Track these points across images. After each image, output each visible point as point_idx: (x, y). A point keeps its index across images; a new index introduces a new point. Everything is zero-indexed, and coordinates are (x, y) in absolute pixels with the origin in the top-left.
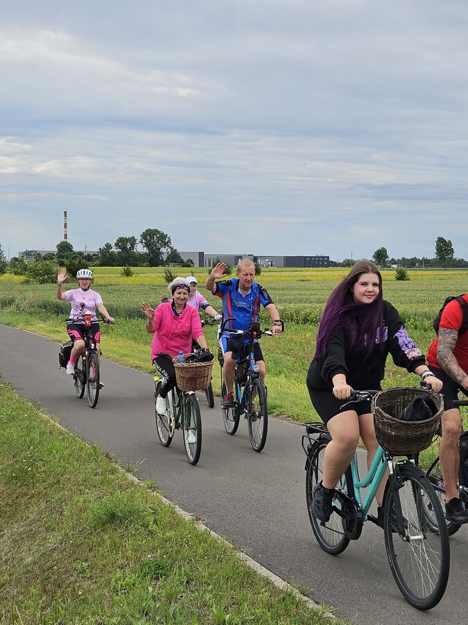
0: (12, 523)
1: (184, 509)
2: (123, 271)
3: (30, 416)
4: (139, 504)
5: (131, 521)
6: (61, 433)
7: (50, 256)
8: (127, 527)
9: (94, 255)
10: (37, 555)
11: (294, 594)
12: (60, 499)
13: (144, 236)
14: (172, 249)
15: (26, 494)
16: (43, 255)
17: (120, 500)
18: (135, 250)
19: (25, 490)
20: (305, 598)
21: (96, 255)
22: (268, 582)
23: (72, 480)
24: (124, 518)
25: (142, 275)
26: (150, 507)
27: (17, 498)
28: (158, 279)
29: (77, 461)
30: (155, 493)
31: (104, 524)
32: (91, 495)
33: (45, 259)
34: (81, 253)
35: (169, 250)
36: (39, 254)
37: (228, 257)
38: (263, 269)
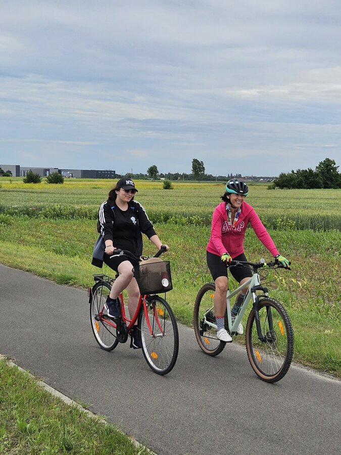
11: (78, 408)
20: (87, 411)
22: (59, 401)
37: (39, 169)
38: (65, 179)
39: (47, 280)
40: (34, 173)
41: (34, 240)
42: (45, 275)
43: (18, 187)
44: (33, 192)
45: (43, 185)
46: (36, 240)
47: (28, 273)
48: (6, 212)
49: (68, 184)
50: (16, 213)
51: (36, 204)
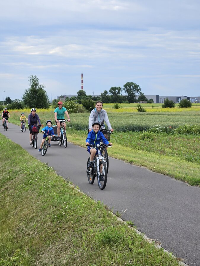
0: (55, 242)
1: (148, 237)
2: (114, 106)
3: (63, 186)
4: (123, 233)
5: (119, 243)
6: (81, 195)
7: (73, 98)
8: (117, 246)
9: (98, 97)
10: (69, 260)
12: (81, 230)
13: (126, 86)
14: (141, 93)
15: (62, 227)
16: (70, 98)
17: (113, 231)
18: (120, 94)
19: (62, 225)
21: (99, 97)
23: (87, 220)
24: (115, 241)
25: (125, 108)
26: (130, 235)
27: (58, 229)
28: (134, 110)
29: (90, 210)
30: (132, 228)
31: (104, 244)
32: (97, 228)
33: (71, 100)
34: (90, 96)
35: (140, 94)
36: (67, 97)
37: (173, 97)
38: (193, 104)
39: (182, 182)
40: (169, 100)
41: (171, 151)
42: (180, 178)
43: (158, 111)
44: (169, 115)
45: (177, 109)
46: (173, 151)
47: (167, 176)
48: (150, 129)
49: (195, 108)
50: (157, 130)
51: (172, 124)
